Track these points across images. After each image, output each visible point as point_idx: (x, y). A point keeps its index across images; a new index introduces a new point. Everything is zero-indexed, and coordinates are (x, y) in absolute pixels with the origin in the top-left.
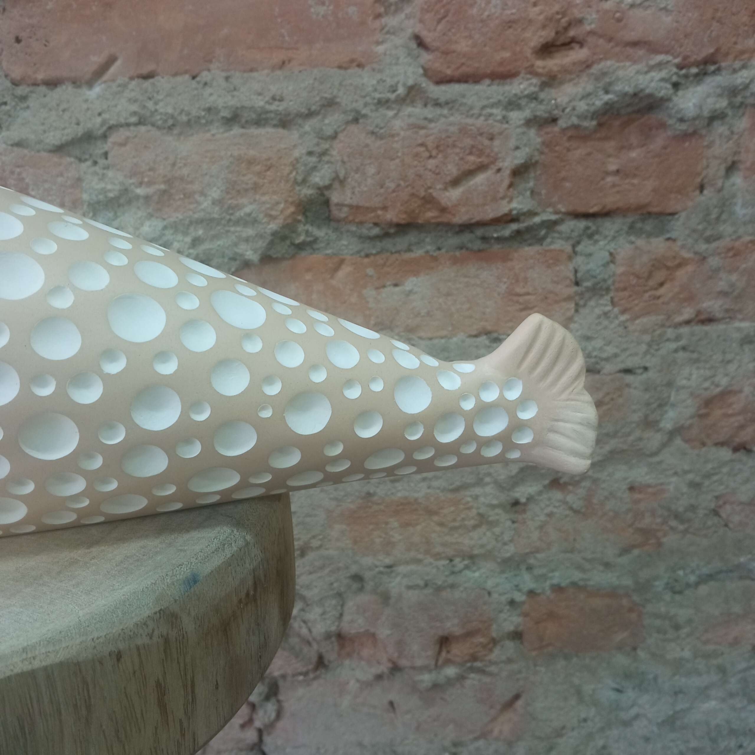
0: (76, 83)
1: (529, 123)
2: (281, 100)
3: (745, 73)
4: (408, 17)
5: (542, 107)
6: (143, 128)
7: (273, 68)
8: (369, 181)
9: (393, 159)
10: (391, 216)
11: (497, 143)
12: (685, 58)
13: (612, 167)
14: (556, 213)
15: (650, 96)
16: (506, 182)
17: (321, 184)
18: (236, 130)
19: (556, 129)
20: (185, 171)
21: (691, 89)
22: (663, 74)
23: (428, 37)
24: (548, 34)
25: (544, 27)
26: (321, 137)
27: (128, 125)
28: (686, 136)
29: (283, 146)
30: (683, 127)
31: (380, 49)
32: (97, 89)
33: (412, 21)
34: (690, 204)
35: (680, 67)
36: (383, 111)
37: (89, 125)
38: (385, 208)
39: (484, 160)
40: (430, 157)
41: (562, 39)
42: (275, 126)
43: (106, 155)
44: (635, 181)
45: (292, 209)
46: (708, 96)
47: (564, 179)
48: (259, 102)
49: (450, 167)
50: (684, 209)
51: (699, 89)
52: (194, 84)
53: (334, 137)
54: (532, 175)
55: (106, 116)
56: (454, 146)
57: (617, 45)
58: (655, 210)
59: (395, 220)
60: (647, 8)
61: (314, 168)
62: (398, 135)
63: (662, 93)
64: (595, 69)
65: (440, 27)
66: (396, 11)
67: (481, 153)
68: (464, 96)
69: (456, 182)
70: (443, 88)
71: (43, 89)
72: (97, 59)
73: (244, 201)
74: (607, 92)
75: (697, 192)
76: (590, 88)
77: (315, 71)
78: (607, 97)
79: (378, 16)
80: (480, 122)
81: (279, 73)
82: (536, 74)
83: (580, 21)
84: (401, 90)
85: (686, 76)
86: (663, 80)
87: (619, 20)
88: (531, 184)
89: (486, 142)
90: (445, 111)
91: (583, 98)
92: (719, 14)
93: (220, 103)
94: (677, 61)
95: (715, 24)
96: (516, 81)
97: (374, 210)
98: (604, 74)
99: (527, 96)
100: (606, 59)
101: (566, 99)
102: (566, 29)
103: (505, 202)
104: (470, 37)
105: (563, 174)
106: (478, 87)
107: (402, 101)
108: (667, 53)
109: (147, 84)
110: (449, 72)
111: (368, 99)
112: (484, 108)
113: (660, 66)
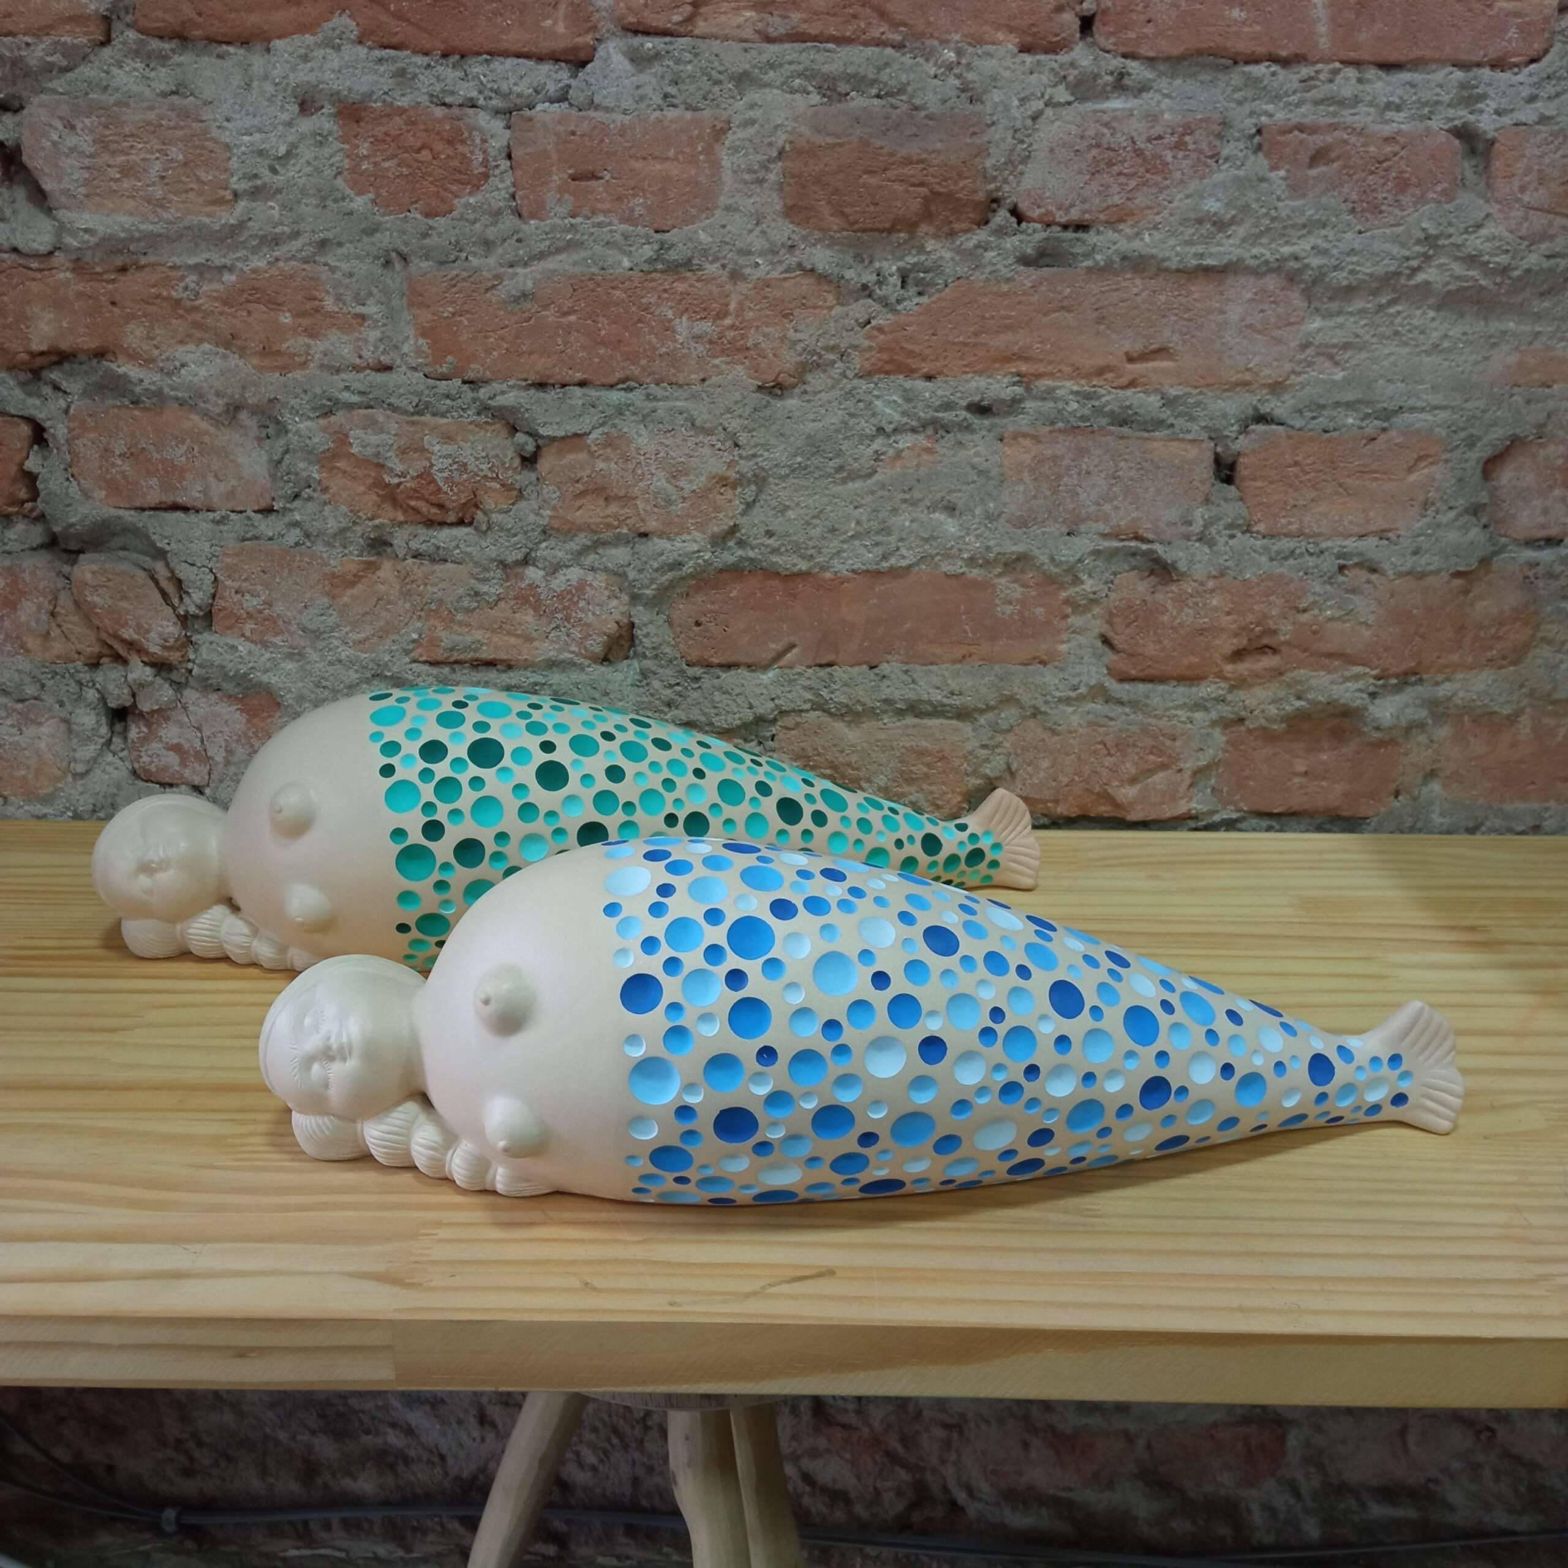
0: (749, 666)
1: (1214, 724)
2: (961, 694)
3: (1447, 686)
4: (1094, 617)
5: (1228, 708)
6: (813, 715)
7: (954, 662)
8: (1042, 774)
9: (1067, 754)
10: (1061, 810)
11: (1178, 743)
12: (1383, 670)
13: (1301, 768)
14: (1238, 810)
15: (1344, 705)
16: (1187, 782)
17: (992, 775)
18: (910, 720)
19: (1243, 728)
20: (854, 758)
21: (1390, 698)
22: (1360, 684)
23: (1117, 640)
24: (1242, 642)
25: (1236, 635)
26: (996, 729)
27: (802, 711)
28: (1381, 743)
29: (956, 738)
30: (1377, 735)
31: (1064, 647)
32: (771, 674)
33: (1098, 622)
34: (1383, 809)
35: (1378, 678)
36: (1061, 707)
37: (761, 711)
38: (1057, 802)
39: (1164, 760)
40: (1109, 754)
41: (1255, 645)
42: (951, 718)
43: (773, 738)
44: (1324, 784)
45: (959, 799)
46: (1407, 706)
47: (1248, 777)
48: (937, 696)
49: (1128, 765)
50: (1377, 815)
51: (1397, 698)
52: (871, 674)
53: (1010, 730)
54: (1214, 773)
55: (777, 702)
56: (1135, 746)
57: (1312, 655)
58: (1346, 814)
59: (1065, 813)
60: (1344, 622)
61: (987, 760)
62: (1076, 731)
63: (1358, 703)
64: (1287, 677)
65: (1128, 631)
66: (1084, 612)
67: (1162, 753)
68: (1148, 697)
69: (1133, 780)
70: (1127, 686)
71: (718, 671)
72: (775, 646)
73: (913, 789)
74: (1299, 698)
75: (1392, 798)
76: (1281, 694)
77: (996, 667)
78: (1299, 704)
79: (1066, 617)
80: (1163, 723)
81: (958, 666)
82: (1225, 679)
83: (1273, 632)
84: (1083, 690)
85: (1384, 686)
86: (1360, 690)
87: (1315, 633)
88: (1213, 781)
89: (1168, 743)
90: (1127, 710)
91: (1273, 702)
92: (1422, 630)
93: (897, 695)
94: (1374, 672)
95: (1417, 638)
96: (1204, 684)
97: (1045, 802)
98: (1299, 682)
99: (1215, 699)
100: (1298, 667)
101: (1255, 702)
102: (1259, 637)
103: (1183, 802)
104: (1160, 642)
105: (1247, 772)
106: (1161, 688)
107: (1081, 698)
108: (1364, 665)
109: (822, 673)
110: (1133, 672)
111: (1049, 698)
112: (1169, 709)
113: (1356, 678)
